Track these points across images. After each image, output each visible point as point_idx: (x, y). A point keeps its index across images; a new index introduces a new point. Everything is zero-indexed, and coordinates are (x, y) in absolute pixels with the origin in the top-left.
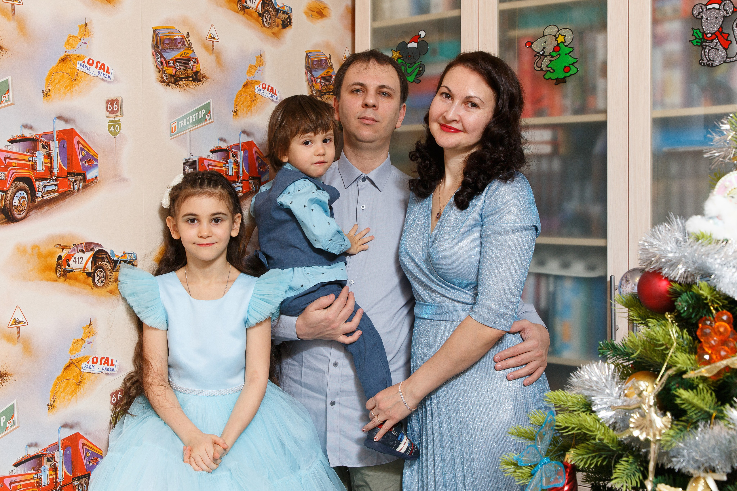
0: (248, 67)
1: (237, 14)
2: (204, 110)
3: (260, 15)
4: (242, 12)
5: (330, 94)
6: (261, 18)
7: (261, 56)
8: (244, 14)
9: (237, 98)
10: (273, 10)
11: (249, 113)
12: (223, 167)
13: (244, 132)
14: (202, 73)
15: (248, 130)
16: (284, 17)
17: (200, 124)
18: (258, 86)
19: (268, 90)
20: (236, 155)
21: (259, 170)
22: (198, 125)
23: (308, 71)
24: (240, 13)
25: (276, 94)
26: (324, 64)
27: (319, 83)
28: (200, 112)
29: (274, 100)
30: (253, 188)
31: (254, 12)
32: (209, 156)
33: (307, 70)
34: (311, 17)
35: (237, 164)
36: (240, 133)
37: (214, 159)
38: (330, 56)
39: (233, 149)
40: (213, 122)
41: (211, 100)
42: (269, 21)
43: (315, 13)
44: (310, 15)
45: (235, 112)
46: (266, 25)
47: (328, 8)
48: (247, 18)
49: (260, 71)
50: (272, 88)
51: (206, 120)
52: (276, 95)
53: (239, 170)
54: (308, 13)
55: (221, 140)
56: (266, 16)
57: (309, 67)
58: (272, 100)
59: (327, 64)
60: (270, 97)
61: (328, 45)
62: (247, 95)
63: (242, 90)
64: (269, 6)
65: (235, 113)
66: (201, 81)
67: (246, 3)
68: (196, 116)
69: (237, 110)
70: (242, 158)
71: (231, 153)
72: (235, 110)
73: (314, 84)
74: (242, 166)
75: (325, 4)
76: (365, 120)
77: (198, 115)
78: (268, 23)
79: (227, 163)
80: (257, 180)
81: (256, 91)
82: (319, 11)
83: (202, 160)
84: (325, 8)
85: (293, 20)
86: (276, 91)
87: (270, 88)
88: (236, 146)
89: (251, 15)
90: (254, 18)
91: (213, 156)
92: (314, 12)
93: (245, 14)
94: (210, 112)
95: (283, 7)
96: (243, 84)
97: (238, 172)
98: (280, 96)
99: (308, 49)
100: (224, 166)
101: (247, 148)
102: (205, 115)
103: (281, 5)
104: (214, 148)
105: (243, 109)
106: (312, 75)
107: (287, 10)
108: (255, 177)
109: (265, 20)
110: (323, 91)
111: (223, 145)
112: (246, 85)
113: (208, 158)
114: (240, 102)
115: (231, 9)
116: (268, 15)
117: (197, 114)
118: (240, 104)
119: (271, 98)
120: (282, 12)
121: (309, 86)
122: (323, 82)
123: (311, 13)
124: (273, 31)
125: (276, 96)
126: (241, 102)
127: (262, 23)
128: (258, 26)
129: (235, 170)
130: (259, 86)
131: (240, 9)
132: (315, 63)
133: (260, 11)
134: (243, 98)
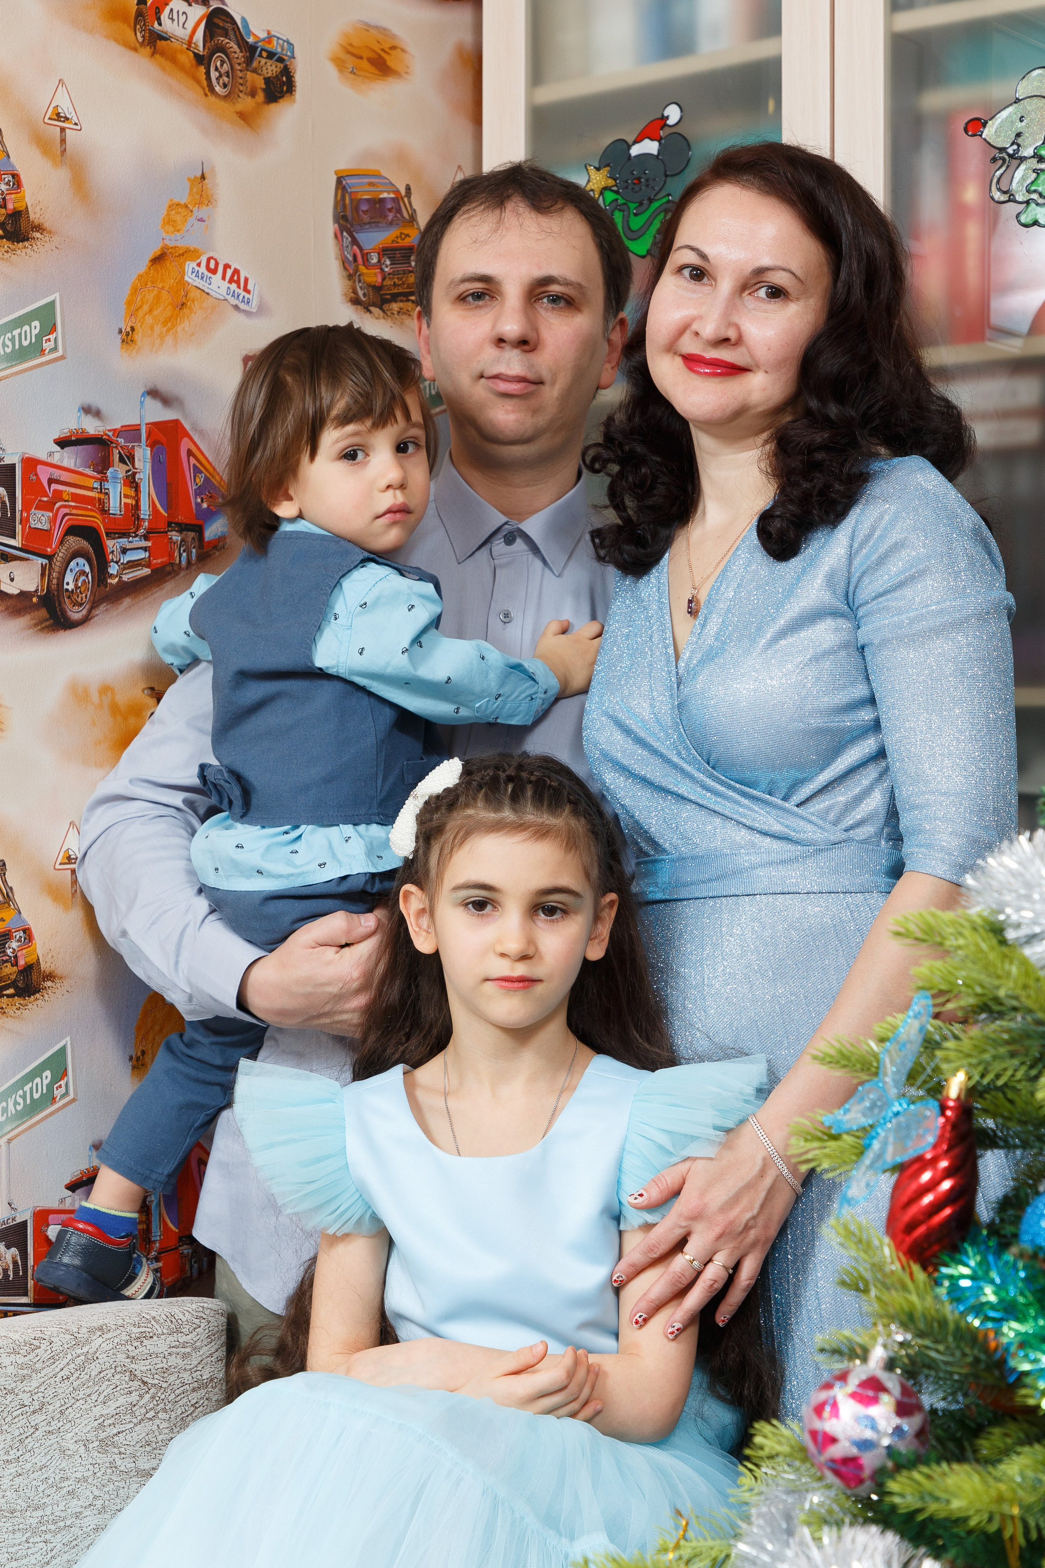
0: (166, 206)
1: (133, 53)
2: (36, 323)
3: (200, 59)
4: (148, 50)
5: (408, 300)
6: (202, 69)
7: (203, 177)
8: (153, 55)
9: (132, 295)
10: (239, 47)
11: (169, 339)
12: (92, 489)
13: (153, 393)
14: (32, 216)
15: (164, 386)
16: (271, 69)
17: (26, 361)
18: (193, 265)
19: (224, 278)
20: (132, 458)
21: (198, 505)
22: (21, 363)
23: (342, 229)
24: (141, 50)
25: (246, 290)
26: (390, 210)
27: (374, 265)
28: (26, 328)
29: (242, 306)
30: (180, 555)
31: (182, 51)
32: (51, 454)
33: (340, 226)
34: (352, 72)
35: (132, 482)
36: (143, 395)
37: (65, 464)
38: (408, 189)
39: (121, 441)
40: (63, 358)
41: (57, 295)
42: (226, 79)
43: (365, 64)
44: (350, 67)
45: (128, 334)
46: (218, 89)
47: (403, 50)
48: (163, 69)
49: (201, 220)
50: (236, 272)
51: (43, 351)
52: (248, 292)
53: (138, 501)
54: (343, 61)
55: (87, 410)
56: (219, 64)
57: (345, 218)
58: (236, 307)
59: (399, 211)
60: (229, 297)
61: (402, 158)
62: (163, 288)
63: (147, 273)
64: (226, 35)
65: (128, 337)
66: (27, 240)
67: (160, 24)
68: (13, 337)
69: (133, 329)
70: (148, 466)
71: (116, 452)
72: (129, 329)
73: (362, 269)
74: (147, 489)
75: (394, 37)
76: (498, 381)
77: (20, 334)
78: (225, 86)
79: (103, 480)
80: (191, 534)
81: (189, 278)
82: (376, 57)
83: (31, 464)
84: (394, 48)
85: (300, 78)
86: (246, 280)
87: (229, 272)
88: (131, 432)
89: (172, 59)
90: (182, 68)
91: (62, 456)
92: (361, 58)
93: (157, 56)
94: (54, 329)
95: (270, 38)
96: (150, 255)
97: (137, 507)
98: (260, 297)
99: (343, 164)
100: (96, 485)
101: (163, 439)
102: (39, 337)
103: (263, 35)
104: (65, 433)
105: (152, 328)
106: (355, 242)
107: (279, 50)
108: (186, 525)
109: (214, 75)
110: (389, 289)
111: (92, 427)
112: (159, 259)
113: (50, 460)
114: (141, 307)
115: (116, 40)
116: (223, 62)
117: (16, 332)
118: (141, 313)
119: (234, 301)
120: (264, 54)
121: (345, 274)
122: (388, 262)
123: (351, 62)
124: (239, 107)
125: (247, 296)
126: (146, 308)
127: (205, 83)
128: (195, 93)
129: (129, 501)
130: (199, 265)
131: (140, 40)
132: (364, 207)
133: (201, 48)
134: (150, 297)
